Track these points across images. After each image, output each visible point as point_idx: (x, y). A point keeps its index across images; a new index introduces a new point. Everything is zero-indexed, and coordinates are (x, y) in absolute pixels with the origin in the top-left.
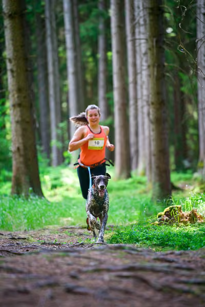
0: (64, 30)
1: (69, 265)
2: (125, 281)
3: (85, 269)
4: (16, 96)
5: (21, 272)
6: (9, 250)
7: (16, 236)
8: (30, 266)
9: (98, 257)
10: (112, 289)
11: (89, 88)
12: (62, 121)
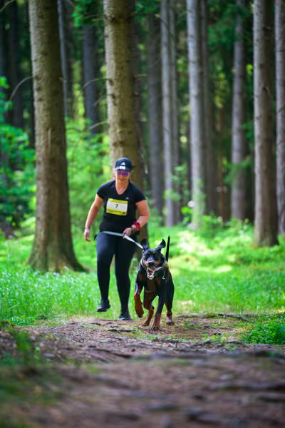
0: (186, 35)
1: (192, 378)
2: (272, 406)
3: (214, 385)
4: (118, 131)
5: (126, 387)
6: (110, 349)
7: (117, 327)
8: (138, 377)
9: (232, 368)
10: (253, 418)
11: (218, 117)
12: (180, 164)
